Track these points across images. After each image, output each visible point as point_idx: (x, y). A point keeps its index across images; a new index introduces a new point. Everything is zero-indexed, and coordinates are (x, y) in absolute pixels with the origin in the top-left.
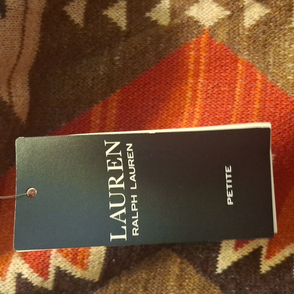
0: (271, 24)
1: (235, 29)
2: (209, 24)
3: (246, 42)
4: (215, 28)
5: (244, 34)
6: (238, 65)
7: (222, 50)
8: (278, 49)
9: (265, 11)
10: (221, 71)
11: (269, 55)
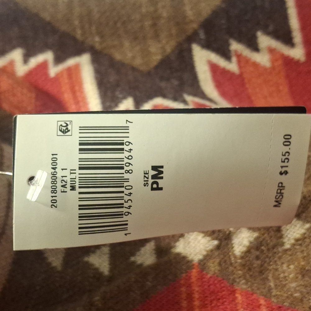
0: (263, 248)
1: (226, 258)
2: (197, 258)
3: (240, 270)
4: (205, 261)
5: (236, 262)
6: (237, 295)
7: (216, 282)
8: (277, 273)
9: (254, 235)
10: (219, 304)
11: (268, 280)
